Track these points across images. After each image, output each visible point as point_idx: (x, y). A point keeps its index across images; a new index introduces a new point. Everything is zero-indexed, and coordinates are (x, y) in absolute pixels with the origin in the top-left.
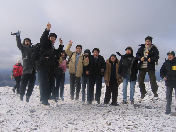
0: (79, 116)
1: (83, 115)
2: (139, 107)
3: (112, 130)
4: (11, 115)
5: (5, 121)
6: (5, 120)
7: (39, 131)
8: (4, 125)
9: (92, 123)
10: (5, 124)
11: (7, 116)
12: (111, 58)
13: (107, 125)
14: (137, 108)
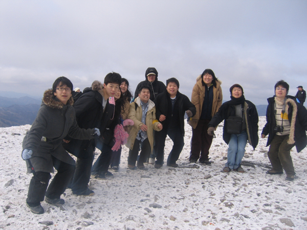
0: (158, 189)
1: (165, 186)
2: (254, 167)
3: (243, 217)
4: (19, 191)
5: (12, 206)
6: (11, 203)
7: (98, 226)
8: (13, 216)
9: (194, 202)
10: (16, 214)
11: (10, 193)
12: (204, 77)
13: (226, 206)
14: (250, 168)
